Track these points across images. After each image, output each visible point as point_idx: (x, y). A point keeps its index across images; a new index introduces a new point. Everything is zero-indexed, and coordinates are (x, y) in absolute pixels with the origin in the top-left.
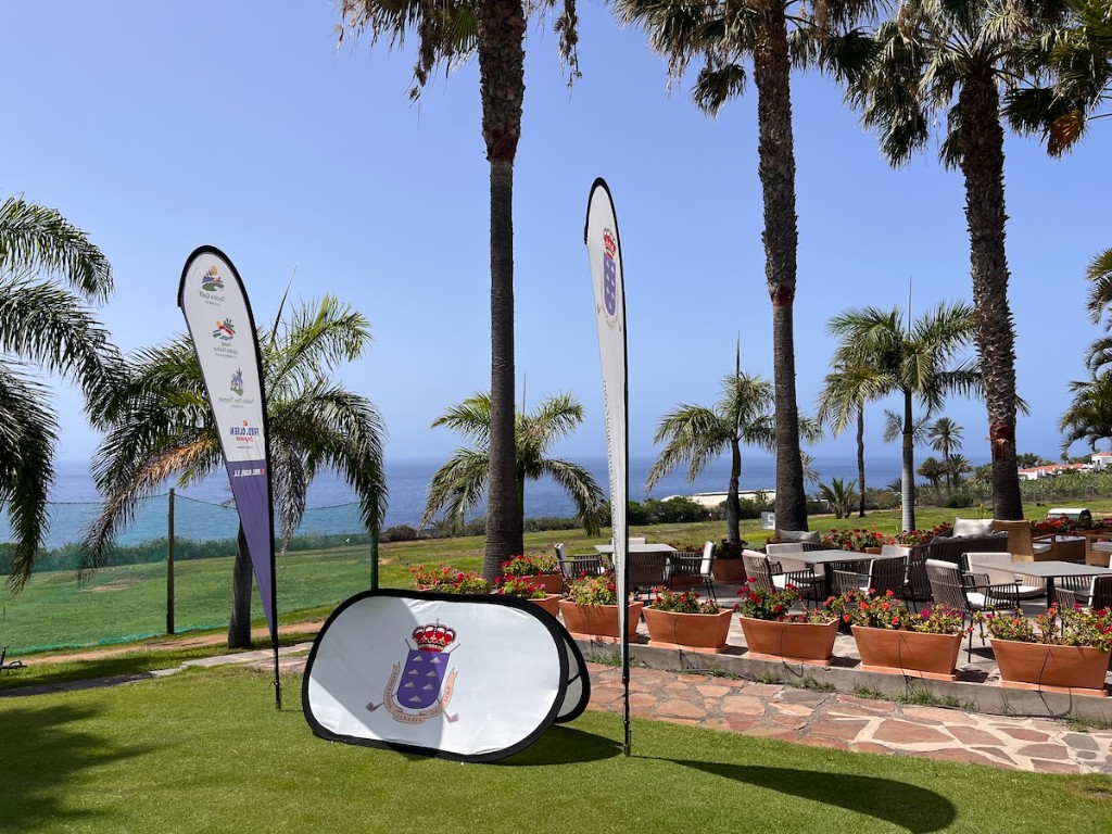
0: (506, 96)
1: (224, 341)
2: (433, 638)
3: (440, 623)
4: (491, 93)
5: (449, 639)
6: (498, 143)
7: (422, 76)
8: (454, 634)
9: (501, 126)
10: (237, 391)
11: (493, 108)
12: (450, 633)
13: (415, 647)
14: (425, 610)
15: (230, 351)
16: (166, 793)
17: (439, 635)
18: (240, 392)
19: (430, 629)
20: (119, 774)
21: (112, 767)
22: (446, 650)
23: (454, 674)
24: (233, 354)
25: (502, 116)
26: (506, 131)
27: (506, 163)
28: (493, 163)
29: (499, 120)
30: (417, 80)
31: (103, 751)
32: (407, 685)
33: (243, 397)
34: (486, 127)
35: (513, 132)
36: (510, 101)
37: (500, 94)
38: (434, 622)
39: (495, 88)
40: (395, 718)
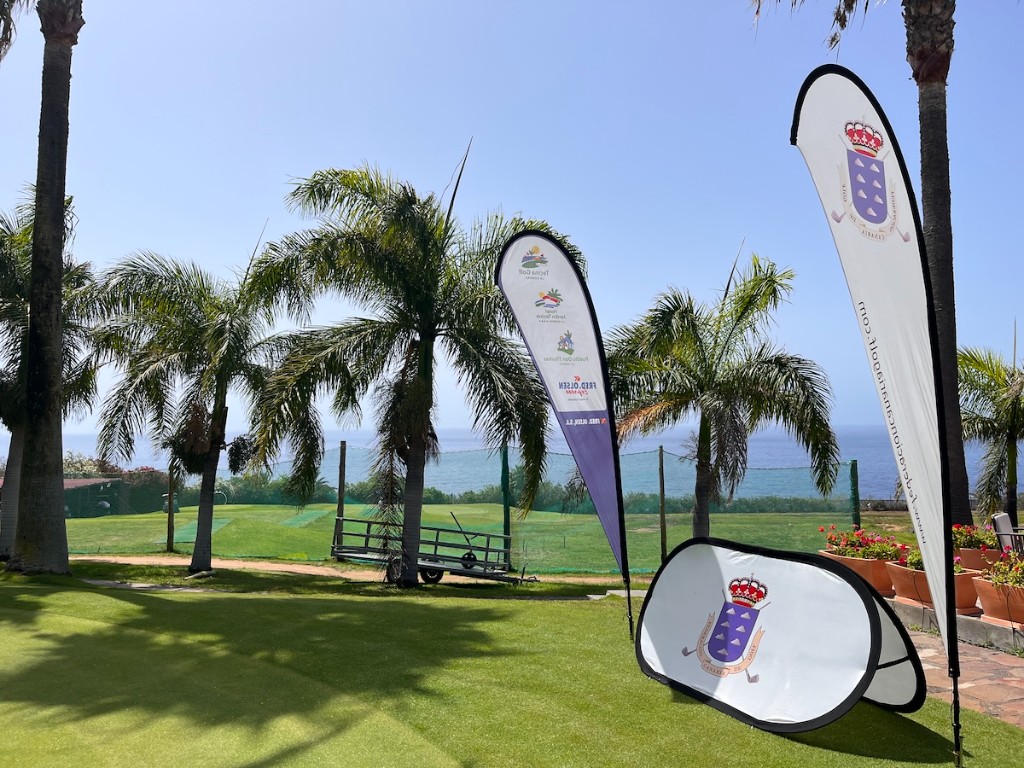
0: (931, 11)
1: (548, 309)
2: (747, 592)
3: (755, 578)
4: (913, 13)
5: (761, 595)
6: (925, 65)
7: (841, 19)
8: (766, 590)
9: (927, 45)
10: (566, 351)
11: (917, 28)
12: (762, 590)
13: (730, 599)
14: (742, 563)
15: (557, 317)
16: (495, 690)
17: (752, 590)
18: (570, 352)
19: (744, 583)
20: (478, 667)
21: (479, 661)
22: (757, 606)
23: (761, 633)
24: (560, 319)
25: (927, 34)
26: (934, 48)
27: (936, 85)
28: (921, 88)
29: (924, 39)
30: (838, 25)
31: (484, 648)
32: (718, 637)
33: (574, 356)
34: (910, 51)
35: (943, 48)
36: (936, 16)
37: (924, 11)
38: (749, 577)
39: (917, 7)
40: (703, 667)
